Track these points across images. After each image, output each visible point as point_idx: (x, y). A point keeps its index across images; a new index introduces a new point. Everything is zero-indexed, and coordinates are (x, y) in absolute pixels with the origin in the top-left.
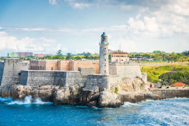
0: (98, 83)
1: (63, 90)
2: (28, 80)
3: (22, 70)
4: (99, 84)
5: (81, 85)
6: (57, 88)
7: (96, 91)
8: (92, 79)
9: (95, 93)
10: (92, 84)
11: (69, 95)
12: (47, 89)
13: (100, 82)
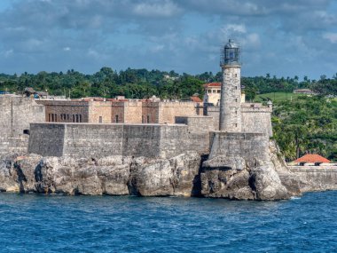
0: (241, 149)
1: (158, 165)
2: (65, 144)
3: (32, 122)
4: (243, 152)
5: (193, 155)
6: (140, 160)
7: (240, 167)
8: (225, 142)
9: (239, 170)
10: (226, 151)
11: (171, 176)
12: (114, 164)
13: (245, 147)
